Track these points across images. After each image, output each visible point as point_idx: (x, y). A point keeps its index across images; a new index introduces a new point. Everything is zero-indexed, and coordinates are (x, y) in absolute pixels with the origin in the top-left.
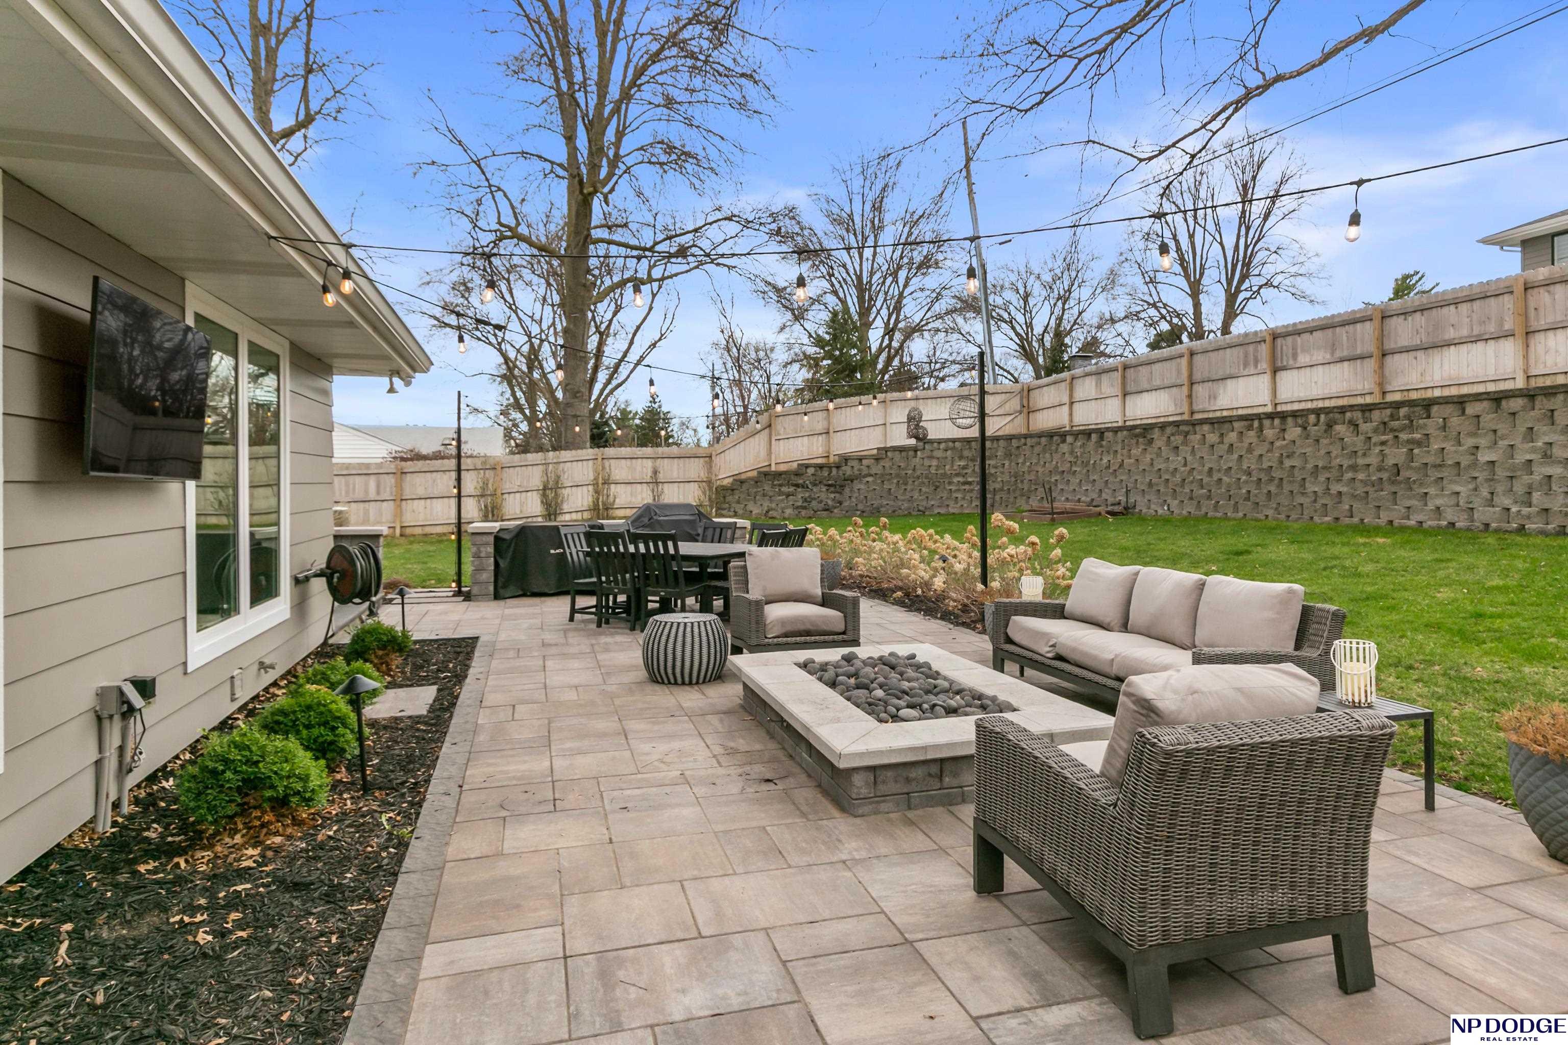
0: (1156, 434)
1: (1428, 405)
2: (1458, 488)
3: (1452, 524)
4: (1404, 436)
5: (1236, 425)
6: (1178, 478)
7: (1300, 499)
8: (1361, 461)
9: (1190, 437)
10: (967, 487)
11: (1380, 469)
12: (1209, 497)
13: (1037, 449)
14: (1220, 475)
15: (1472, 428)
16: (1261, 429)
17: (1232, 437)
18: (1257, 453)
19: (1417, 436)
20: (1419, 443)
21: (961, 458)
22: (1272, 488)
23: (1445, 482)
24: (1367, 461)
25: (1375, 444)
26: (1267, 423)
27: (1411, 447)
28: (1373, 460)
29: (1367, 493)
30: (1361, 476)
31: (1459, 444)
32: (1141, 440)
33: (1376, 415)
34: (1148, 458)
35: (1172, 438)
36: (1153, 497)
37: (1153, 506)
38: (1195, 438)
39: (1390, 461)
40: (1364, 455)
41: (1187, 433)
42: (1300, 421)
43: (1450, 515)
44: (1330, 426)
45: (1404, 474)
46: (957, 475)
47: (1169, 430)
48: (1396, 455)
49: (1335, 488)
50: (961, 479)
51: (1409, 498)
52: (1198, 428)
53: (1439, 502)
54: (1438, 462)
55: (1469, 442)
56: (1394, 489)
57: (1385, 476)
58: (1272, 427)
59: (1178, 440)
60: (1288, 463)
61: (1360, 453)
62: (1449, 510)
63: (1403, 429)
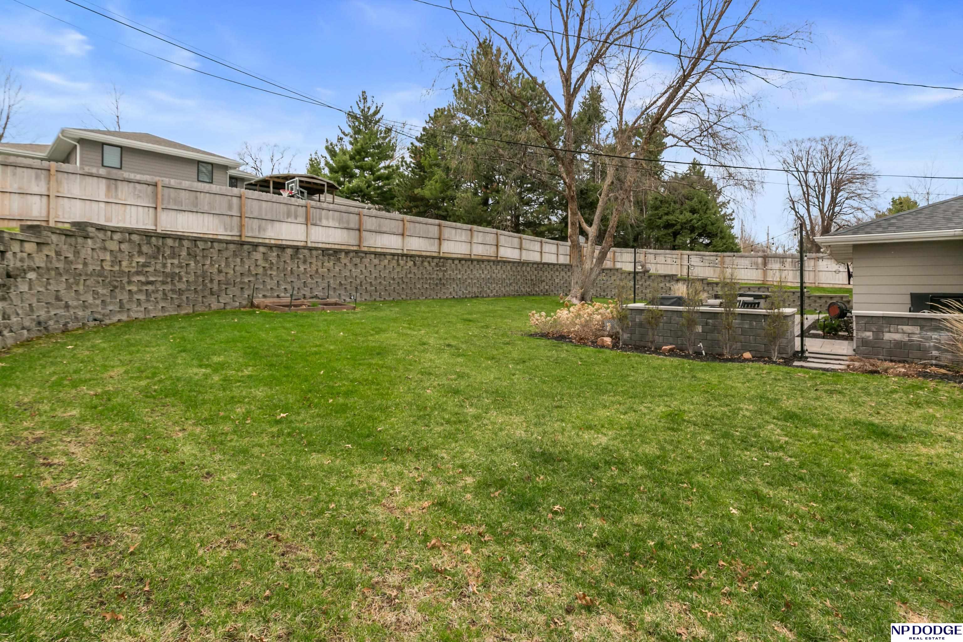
0: (343, 255)
4: (443, 269)
5: (388, 257)
6: (358, 281)
7: (414, 291)
9: (363, 260)
10: (150, 288)
12: (376, 292)
13: (226, 254)
14: (380, 280)
16: (398, 260)
17: (386, 262)
18: (397, 270)
19: (445, 269)
20: (446, 271)
21: (140, 253)
22: (404, 286)
26: (400, 258)
27: (444, 272)
32: (332, 258)
33: (435, 260)
34: (337, 269)
35: (354, 259)
36: (343, 292)
37: (343, 297)
38: (366, 261)
41: (363, 257)
42: (412, 259)
43: (454, 294)
44: (422, 262)
46: (138, 273)
47: (351, 255)
48: (441, 275)
49: (425, 286)
50: (143, 279)
52: (368, 255)
58: (402, 260)
59: (357, 260)
60: (409, 276)
63: (442, 266)
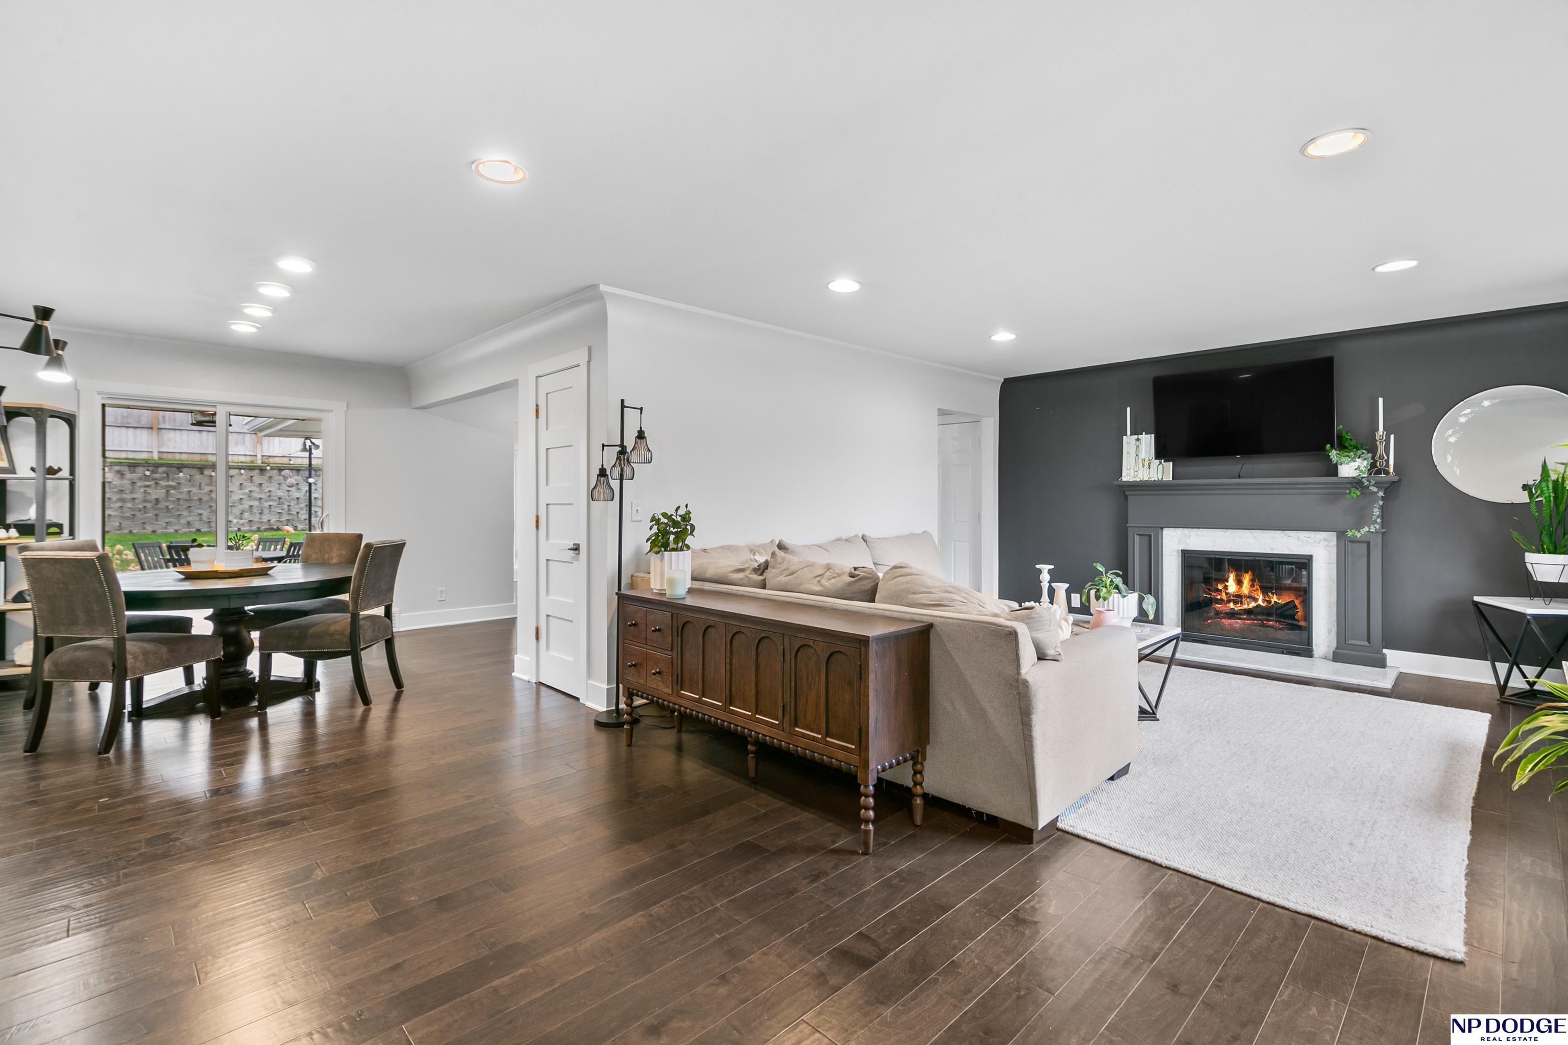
1: (180, 467)
2: (200, 512)
3: (199, 530)
8: (129, 496)
11: (145, 501)
15: (208, 481)
19: (173, 484)
20: (174, 488)
23: (192, 508)
24: (134, 496)
25: (140, 487)
27: (168, 489)
28: (139, 495)
29: (133, 515)
30: (129, 505)
31: (200, 488)
39: (154, 497)
40: (132, 492)
45: (162, 505)
51: (169, 517)
53: (189, 519)
54: (187, 498)
55: (208, 488)
56: (157, 512)
57: (149, 505)
61: (127, 491)
62: (197, 523)
63: (162, 479)
